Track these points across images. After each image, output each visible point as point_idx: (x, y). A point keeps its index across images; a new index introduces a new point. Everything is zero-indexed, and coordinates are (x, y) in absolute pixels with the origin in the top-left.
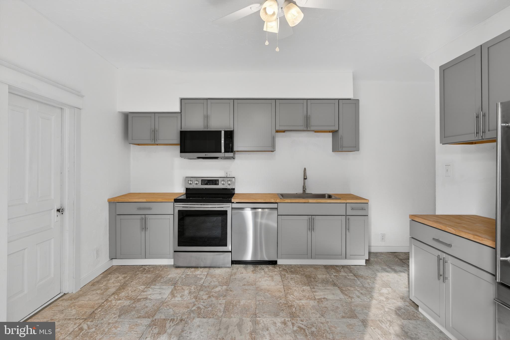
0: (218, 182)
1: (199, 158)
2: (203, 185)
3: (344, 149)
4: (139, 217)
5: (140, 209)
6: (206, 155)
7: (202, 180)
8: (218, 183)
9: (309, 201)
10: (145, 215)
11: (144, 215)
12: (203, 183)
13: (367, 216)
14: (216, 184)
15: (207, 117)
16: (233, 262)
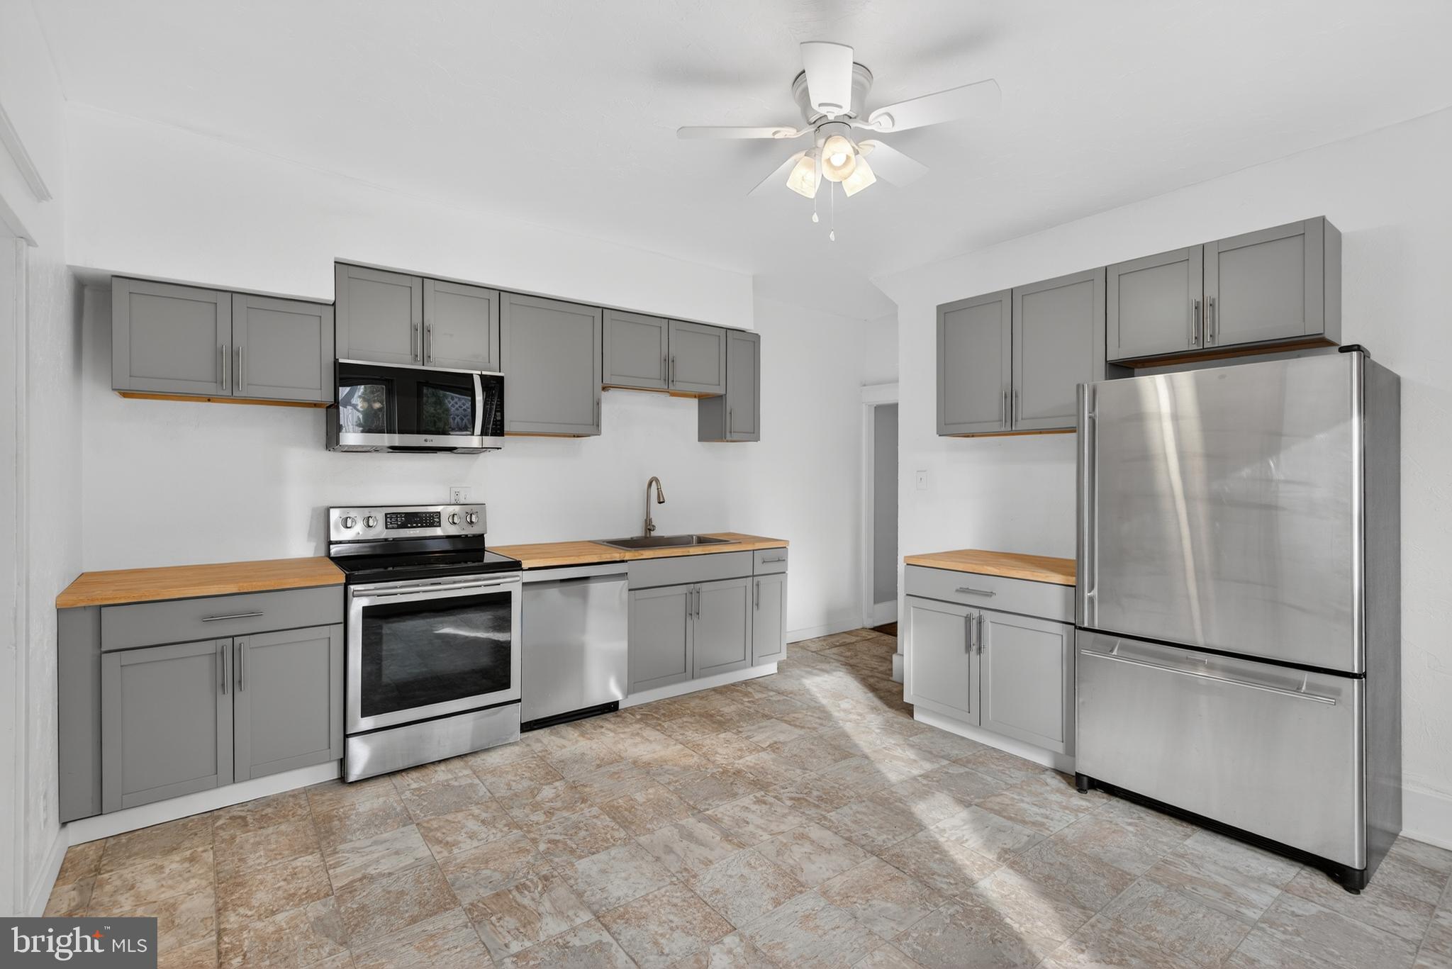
0: (439, 518)
1: (395, 449)
2: (393, 528)
3: (735, 437)
4: (210, 647)
5: (210, 619)
6: (426, 441)
7: (386, 514)
8: (440, 522)
9: (689, 552)
10: (233, 637)
11: (230, 637)
12: (391, 523)
13: (784, 574)
14: (432, 525)
15: (422, 332)
16: (527, 727)
